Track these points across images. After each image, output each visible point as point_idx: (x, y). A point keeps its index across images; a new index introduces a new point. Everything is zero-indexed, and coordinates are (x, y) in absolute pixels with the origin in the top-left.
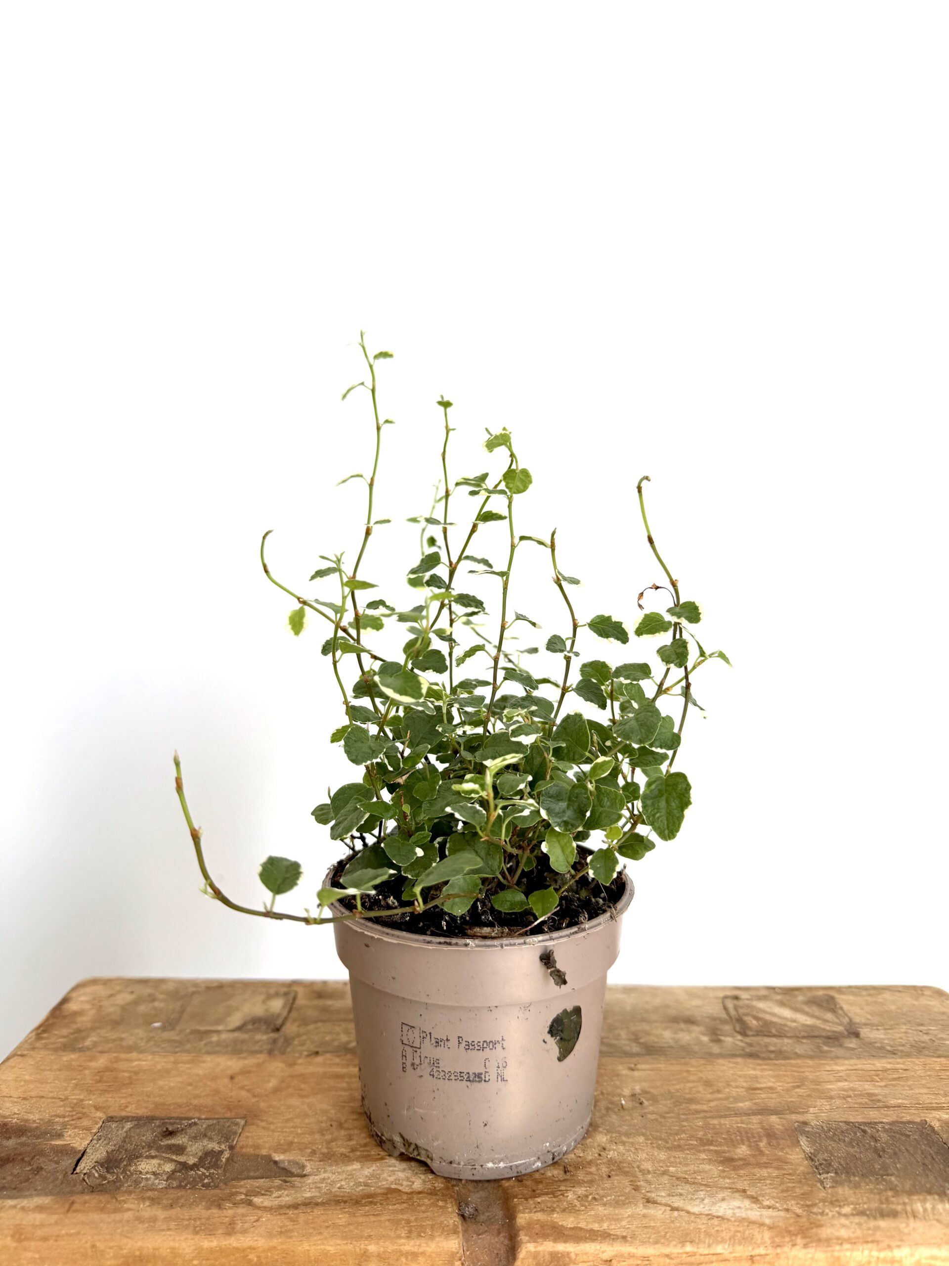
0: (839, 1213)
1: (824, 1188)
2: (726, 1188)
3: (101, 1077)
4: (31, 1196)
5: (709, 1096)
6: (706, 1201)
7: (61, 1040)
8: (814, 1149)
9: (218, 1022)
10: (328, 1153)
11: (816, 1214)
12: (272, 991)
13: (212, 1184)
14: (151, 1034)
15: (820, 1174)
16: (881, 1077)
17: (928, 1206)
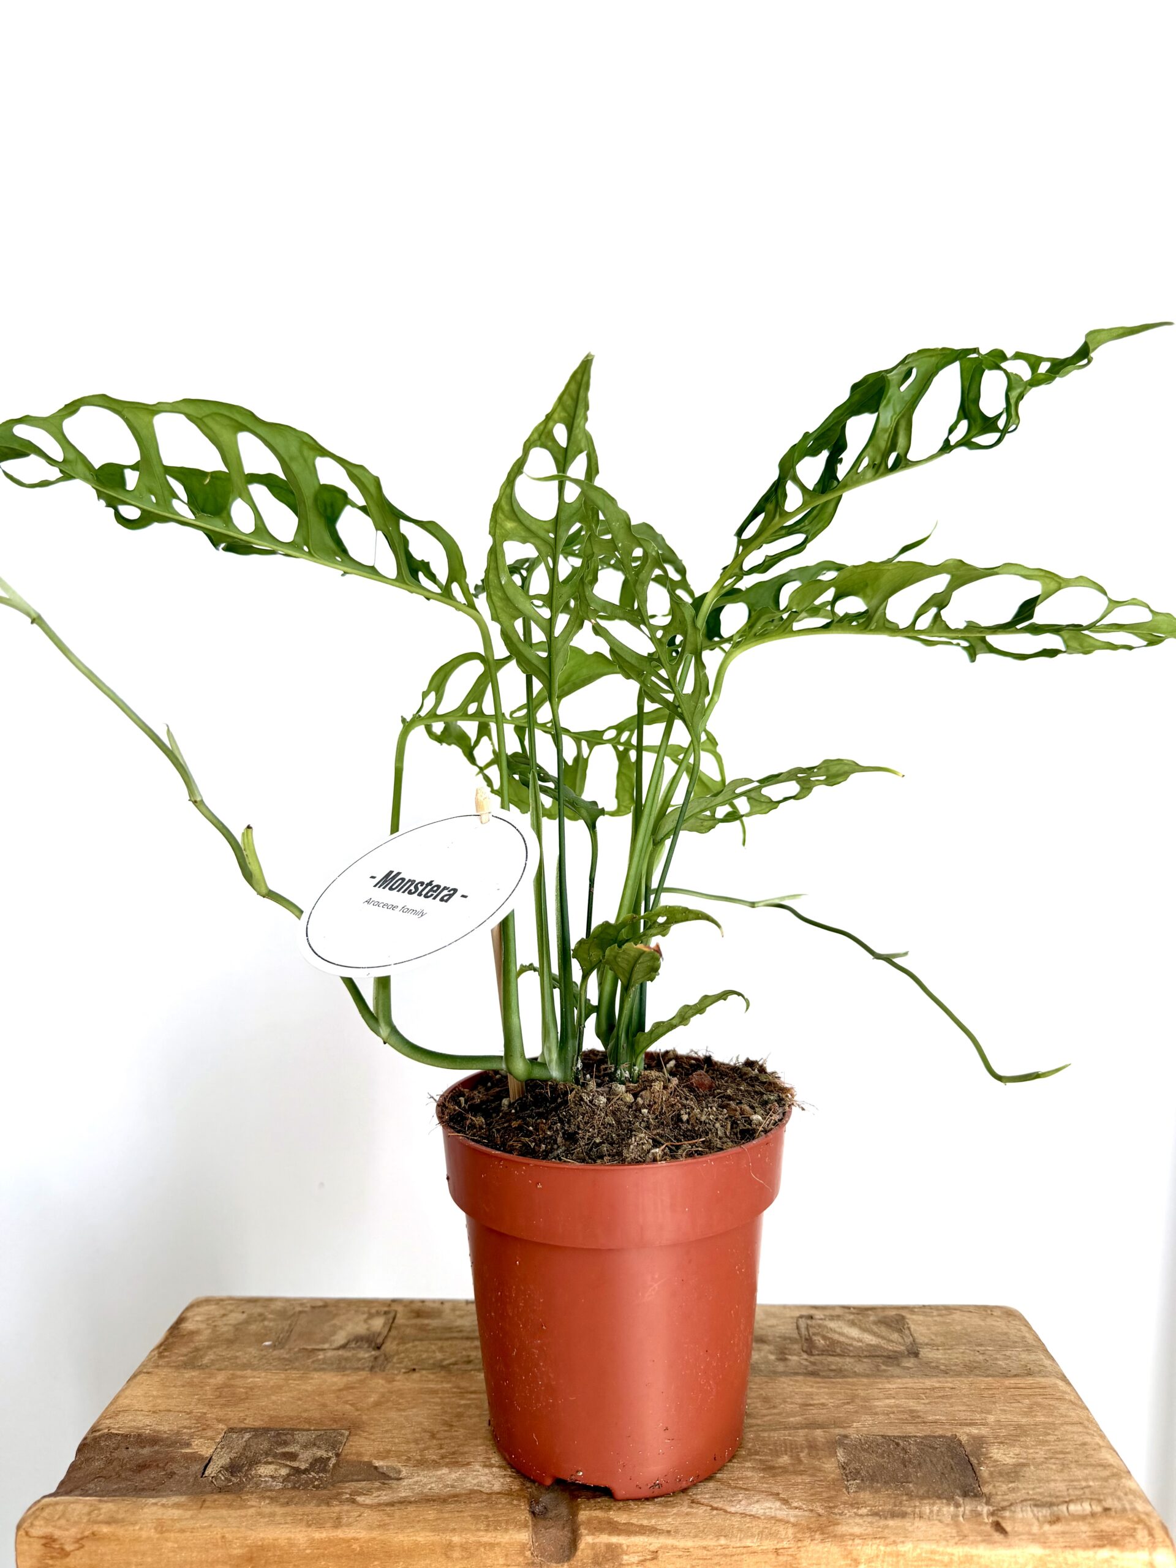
0: (856, 1514)
1: (848, 1492)
2: (763, 1492)
3: (221, 1393)
4: (168, 1496)
5: (765, 1412)
6: (743, 1502)
7: (182, 1358)
8: (848, 1460)
9: (324, 1340)
10: (421, 1460)
11: (836, 1514)
12: (373, 1311)
13: (321, 1486)
14: (264, 1353)
15: (848, 1481)
16: (927, 1395)
17: (935, 1508)
